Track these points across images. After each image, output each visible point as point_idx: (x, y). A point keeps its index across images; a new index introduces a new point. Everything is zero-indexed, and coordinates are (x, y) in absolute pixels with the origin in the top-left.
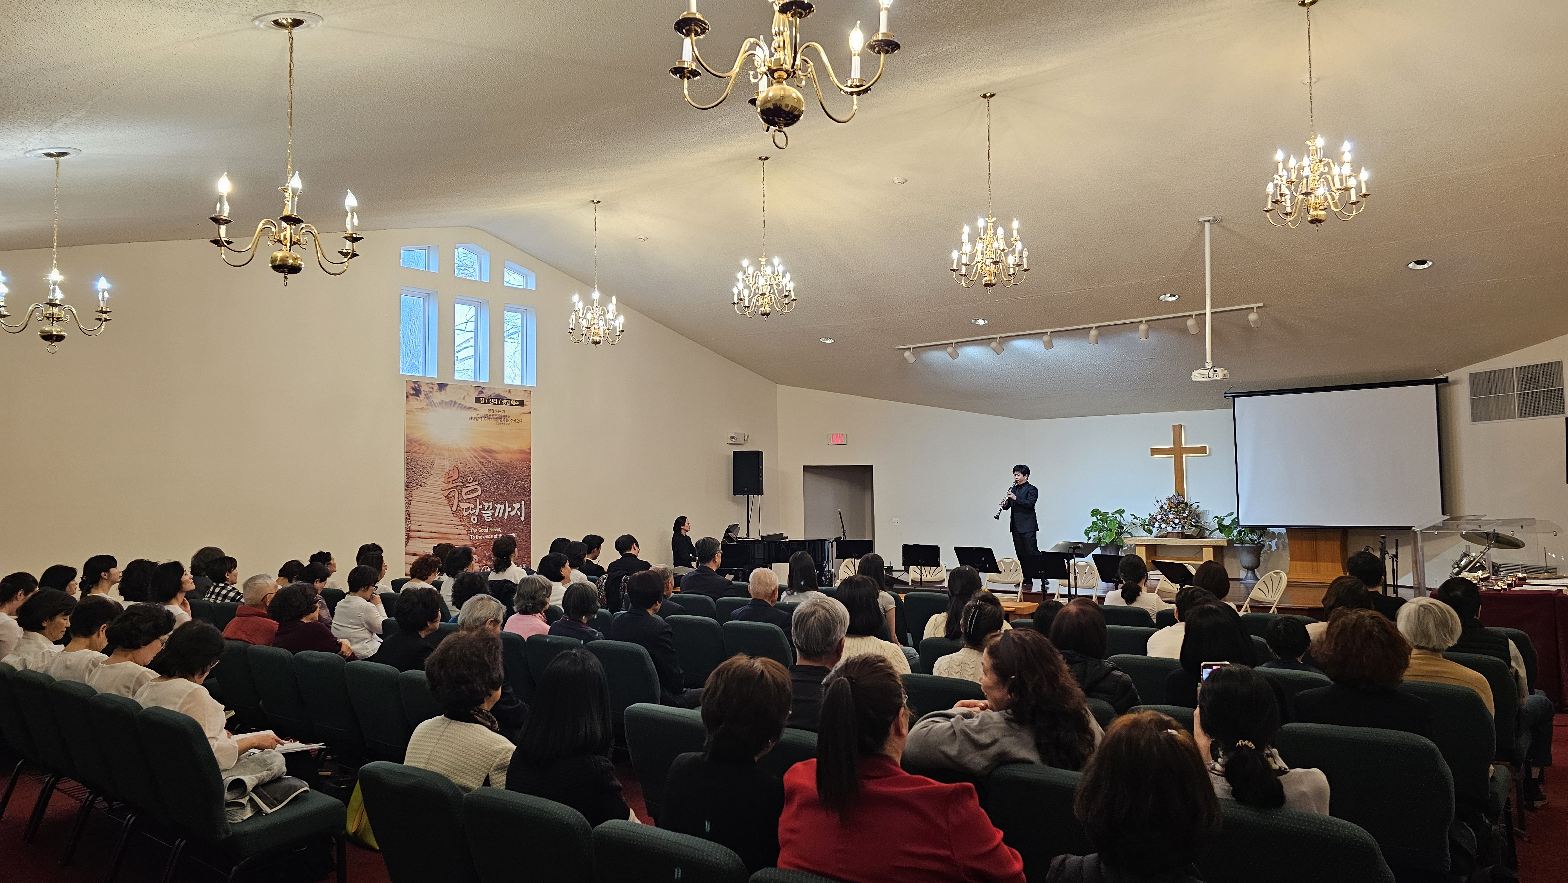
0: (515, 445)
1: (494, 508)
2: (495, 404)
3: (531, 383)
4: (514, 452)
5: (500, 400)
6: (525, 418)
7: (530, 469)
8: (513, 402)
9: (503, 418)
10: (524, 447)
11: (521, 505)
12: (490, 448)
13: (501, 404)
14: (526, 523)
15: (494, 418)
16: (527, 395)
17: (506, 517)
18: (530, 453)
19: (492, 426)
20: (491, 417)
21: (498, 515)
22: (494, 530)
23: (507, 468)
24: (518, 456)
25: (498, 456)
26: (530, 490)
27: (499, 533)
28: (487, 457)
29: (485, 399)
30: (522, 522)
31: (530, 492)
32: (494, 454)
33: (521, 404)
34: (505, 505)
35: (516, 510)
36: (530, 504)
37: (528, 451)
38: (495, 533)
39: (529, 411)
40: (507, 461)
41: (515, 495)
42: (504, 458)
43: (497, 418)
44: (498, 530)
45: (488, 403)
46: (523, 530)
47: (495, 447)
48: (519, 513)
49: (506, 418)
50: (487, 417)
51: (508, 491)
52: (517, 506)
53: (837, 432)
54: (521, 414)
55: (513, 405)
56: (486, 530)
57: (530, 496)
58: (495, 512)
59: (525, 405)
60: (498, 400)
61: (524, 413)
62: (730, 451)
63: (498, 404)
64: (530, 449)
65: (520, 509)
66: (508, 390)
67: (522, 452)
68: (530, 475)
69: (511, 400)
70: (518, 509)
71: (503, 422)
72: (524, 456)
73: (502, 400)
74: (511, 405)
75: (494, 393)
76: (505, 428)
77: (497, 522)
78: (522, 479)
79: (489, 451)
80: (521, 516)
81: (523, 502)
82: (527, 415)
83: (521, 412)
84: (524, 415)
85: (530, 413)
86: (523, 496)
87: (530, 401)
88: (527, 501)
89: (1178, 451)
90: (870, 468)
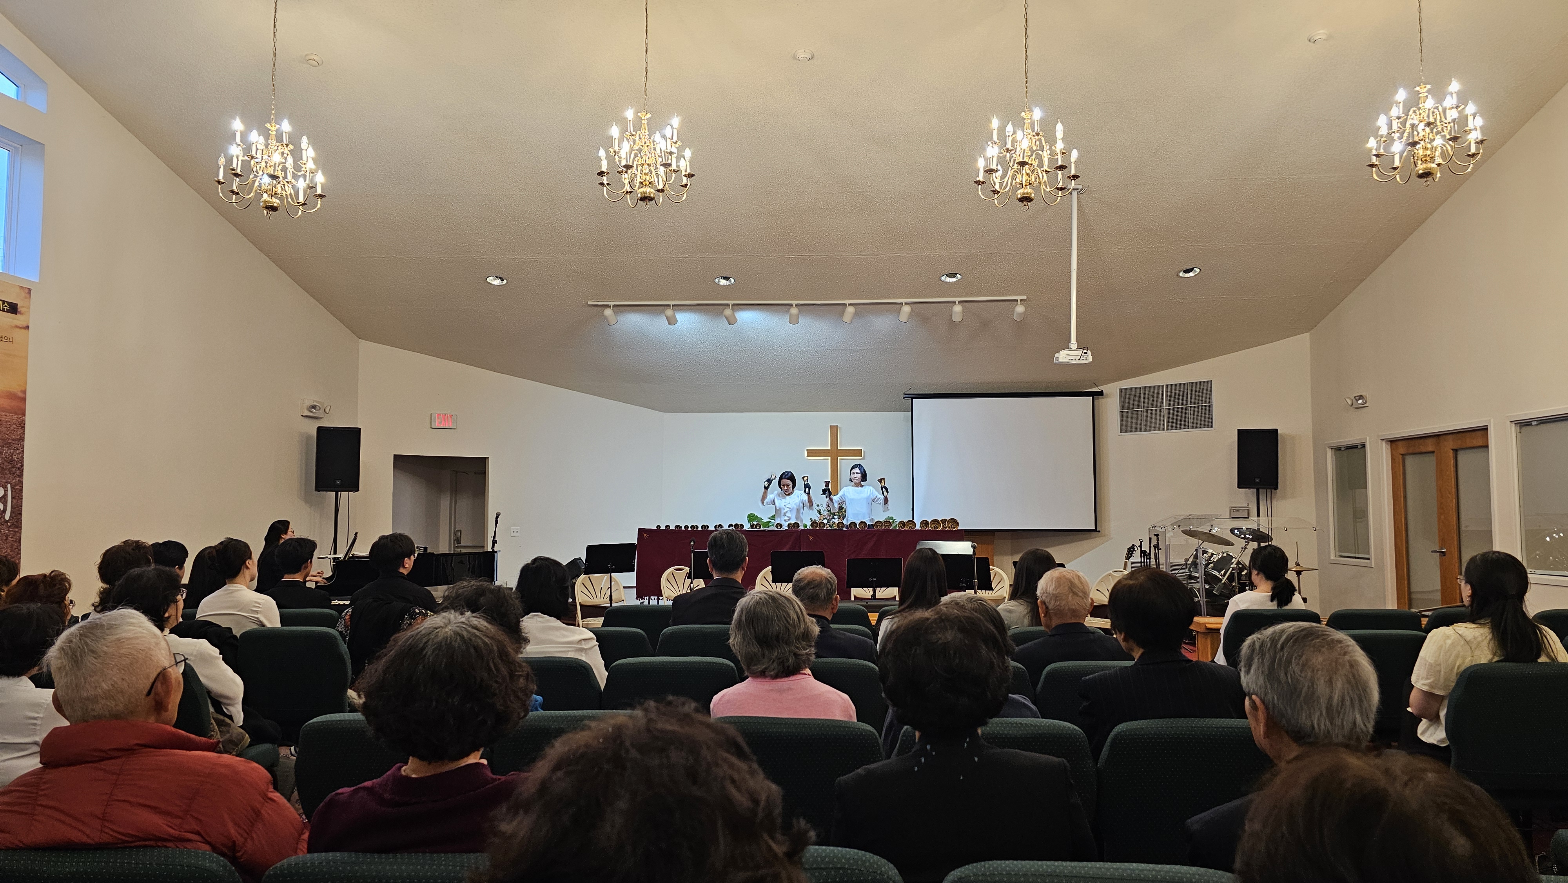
0: (2, 384)
3: (30, 275)
6: (18, 335)
7: (23, 428)
8: (1, 305)
10: (16, 389)
11: (6, 491)
14: (13, 524)
16: (23, 294)
18: (25, 399)
24: (5, 403)
26: (22, 466)
30: (7, 522)
31: (21, 469)
33: (13, 309)
36: (21, 490)
37: (21, 395)
39: (25, 324)
46: (7, 536)
53: (444, 413)
54: (12, 327)
55: (1, 310)
57: (21, 476)
59: (20, 313)
61: (17, 327)
62: (312, 429)
64: (25, 392)
65: (3, 499)
67: (12, 396)
68: (22, 439)
72: (14, 403)
78: (9, 446)
80: (4, 511)
81: (9, 486)
82: (23, 331)
83: (13, 324)
84: (18, 330)
85: (28, 327)
86: (9, 475)
87: (29, 308)
88: (16, 485)
89: (835, 453)
90: (483, 461)
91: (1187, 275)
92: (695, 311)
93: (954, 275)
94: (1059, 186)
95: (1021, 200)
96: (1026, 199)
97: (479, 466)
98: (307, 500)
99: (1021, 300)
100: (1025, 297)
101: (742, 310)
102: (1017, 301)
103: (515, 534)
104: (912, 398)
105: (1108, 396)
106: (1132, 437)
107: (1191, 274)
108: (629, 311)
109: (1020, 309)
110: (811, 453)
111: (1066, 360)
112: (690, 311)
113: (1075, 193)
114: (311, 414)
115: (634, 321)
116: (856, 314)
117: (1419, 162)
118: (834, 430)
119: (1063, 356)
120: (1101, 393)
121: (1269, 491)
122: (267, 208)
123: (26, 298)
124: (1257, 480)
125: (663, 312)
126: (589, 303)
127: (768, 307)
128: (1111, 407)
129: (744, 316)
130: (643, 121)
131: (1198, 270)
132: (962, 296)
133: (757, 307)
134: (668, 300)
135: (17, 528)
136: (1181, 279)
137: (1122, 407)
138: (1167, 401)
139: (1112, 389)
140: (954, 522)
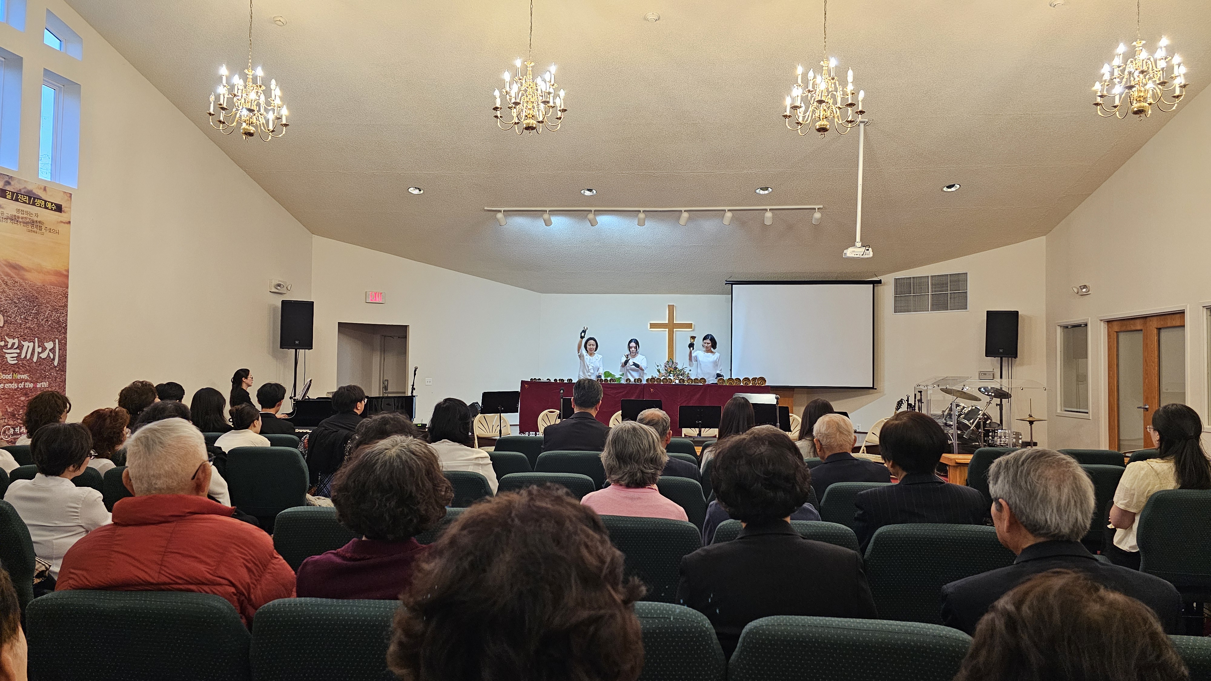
0: (50, 264)
1: (20, 347)
2: (25, 203)
3: (71, 185)
4: (48, 272)
5: (32, 199)
6: (62, 228)
7: (67, 297)
8: (49, 205)
9: (35, 224)
10: (61, 268)
11: (55, 344)
12: (17, 263)
13: (34, 204)
14: (60, 369)
15: (24, 222)
16: (66, 198)
17: (35, 360)
18: (68, 276)
19: (20, 232)
20: (20, 220)
21: (26, 357)
22: (19, 377)
23: (38, 293)
24: (53, 279)
25: (28, 275)
26: (66, 326)
27: (26, 381)
28: (13, 275)
29: (13, 193)
30: (56, 367)
31: (65, 328)
32: (23, 272)
33: (59, 208)
34: (34, 343)
35: (47, 351)
36: (66, 344)
37: (65, 273)
38: (22, 381)
39: (68, 220)
40: (39, 284)
41: (48, 331)
42: (35, 278)
43: (27, 223)
44: (25, 376)
45: (17, 200)
46: (56, 378)
47: (24, 263)
48: (52, 356)
49: (38, 224)
50: (14, 219)
51: (39, 325)
52: (49, 345)
53: (376, 291)
55: (47, 208)
56: (9, 377)
57: (65, 333)
58: (21, 353)
59: (64, 212)
60: (30, 198)
61: (62, 222)
62: (277, 301)
63: (29, 204)
64: (68, 271)
65: (53, 350)
66: (43, 188)
67: (58, 274)
68: (66, 306)
69: (46, 201)
70: (50, 350)
71: (35, 229)
72: (60, 279)
73: (35, 199)
74: (46, 208)
75: (25, 188)
76: (37, 238)
77: (24, 366)
78: (57, 310)
79: (15, 267)
80: (54, 359)
81: (57, 340)
82: (66, 225)
83: (59, 221)
84: (62, 224)
85: (70, 222)
86: (57, 333)
87: (70, 208)
88: (62, 339)
89: (671, 326)
90: (405, 328)
91: (949, 190)
92: (566, 215)
93: (767, 189)
94: (849, 119)
95: (819, 130)
96: (822, 130)
97: (401, 332)
98: (275, 356)
99: (818, 209)
100: (821, 206)
101: (601, 214)
102: (815, 209)
103: (429, 384)
104: (732, 284)
105: (885, 284)
106: (902, 316)
107: (953, 189)
108: (515, 215)
109: (817, 215)
110: (653, 326)
111: (852, 255)
112: (562, 215)
113: (862, 125)
114: (277, 291)
115: (520, 222)
116: (690, 219)
117: (1135, 102)
118: (671, 308)
119: (850, 252)
120: (879, 282)
121: (1010, 359)
122: (246, 134)
123: (68, 200)
124: (1001, 351)
125: (542, 216)
126: (485, 208)
127: (624, 213)
128: (887, 292)
129: (603, 220)
130: (528, 69)
131: (958, 186)
132: (772, 205)
133: (613, 213)
134: (545, 207)
135: (63, 371)
136: (945, 193)
137: (896, 293)
138: (932, 288)
139: (889, 280)
140: (763, 379)
